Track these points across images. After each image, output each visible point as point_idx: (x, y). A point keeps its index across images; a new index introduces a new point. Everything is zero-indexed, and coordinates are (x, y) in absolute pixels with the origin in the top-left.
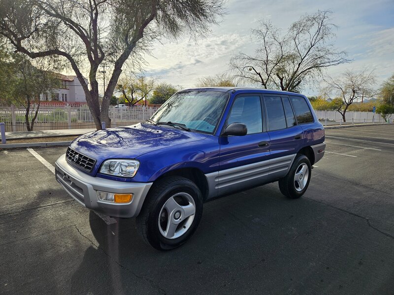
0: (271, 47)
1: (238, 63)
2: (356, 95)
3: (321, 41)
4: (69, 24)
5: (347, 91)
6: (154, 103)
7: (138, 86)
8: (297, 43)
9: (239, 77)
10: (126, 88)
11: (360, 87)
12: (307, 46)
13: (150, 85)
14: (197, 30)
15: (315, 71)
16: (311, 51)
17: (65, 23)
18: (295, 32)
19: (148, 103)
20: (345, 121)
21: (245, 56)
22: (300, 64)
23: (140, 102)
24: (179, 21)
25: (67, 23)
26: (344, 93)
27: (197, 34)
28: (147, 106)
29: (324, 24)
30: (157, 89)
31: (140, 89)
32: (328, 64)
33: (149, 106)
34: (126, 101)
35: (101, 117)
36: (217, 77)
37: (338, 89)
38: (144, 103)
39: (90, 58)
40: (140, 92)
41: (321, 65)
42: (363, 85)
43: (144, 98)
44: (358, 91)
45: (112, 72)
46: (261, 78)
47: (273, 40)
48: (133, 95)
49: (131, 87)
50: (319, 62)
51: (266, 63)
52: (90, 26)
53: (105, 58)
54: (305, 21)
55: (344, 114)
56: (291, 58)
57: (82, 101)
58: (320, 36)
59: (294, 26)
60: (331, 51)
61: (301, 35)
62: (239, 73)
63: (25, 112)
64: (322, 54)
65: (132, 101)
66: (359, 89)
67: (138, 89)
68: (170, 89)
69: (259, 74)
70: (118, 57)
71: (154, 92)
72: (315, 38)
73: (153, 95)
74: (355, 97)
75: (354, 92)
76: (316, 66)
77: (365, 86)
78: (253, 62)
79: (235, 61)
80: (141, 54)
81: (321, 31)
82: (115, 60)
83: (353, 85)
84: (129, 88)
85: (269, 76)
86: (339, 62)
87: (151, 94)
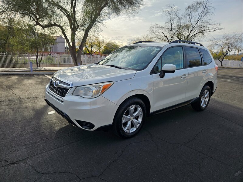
0: (174, 20)
1: (155, 29)
2: (230, 50)
3: (205, 17)
4: (60, 9)
5: (225, 47)
6: (104, 53)
7: (95, 43)
8: (191, 18)
9: (154, 38)
10: (88, 44)
11: (233, 45)
12: (196, 20)
13: (102, 42)
14: (130, 11)
15: (200, 35)
16: (199, 22)
17: (58, 8)
18: (190, 11)
19: (101, 53)
20: (222, 66)
21: (158, 26)
22: (191, 30)
23: (96, 53)
24: (120, 6)
25: (59, 8)
26: (222, 48)
27: (130, 14)
28: (100, 55)
29: (207, 6)
30: (106, 45)
31: (96, 45)
32: (209, 31)
33: (101, 55)
34: (88, 52)
35: (77, 60)
36: (143, 38)
37: (219, 46)
38: (98, 53)
39: (71, 28)
40: (96, 46)
41: (204, 31)
42: (235, 43)
43: (99, 50)
44: (231, 47)
45: (83, 36)
46: (168, 39)
47: (175, 16)
48: (92, 48)
49: (91, 43)
50: (203, 30)
51: (171, 30)
52: (71, 9)
53: (79, 28)
54: (195, 4)
55: (222, 61)
56: (187, 27)
57: (61, 52)
58: (204, 14)
59: (189, 7)
60: (210, 23)
61: (193, 13)
62: (155, 36)
63: (36, 58)
64: (205, 24)
65: (91, 52)
66: (232, 46)
67: (95, 44)
68: (114, 45)
69: (166, 37)
70: (87, 27)
71: (104, 46)
72: (201, 15)
73: (103, 48)
74: (229, 51)
75: (229, 47)
76: (202, 32)
77: (236, 44)
78: (164, 29)
79: (152, 28)
80: (98, 25)
81: (205, 11)
82: (85, 29)
83: (229, 44)
84: (90, 44)
85: (172, 38)
86: (215, 29)
87: (102, 49)
